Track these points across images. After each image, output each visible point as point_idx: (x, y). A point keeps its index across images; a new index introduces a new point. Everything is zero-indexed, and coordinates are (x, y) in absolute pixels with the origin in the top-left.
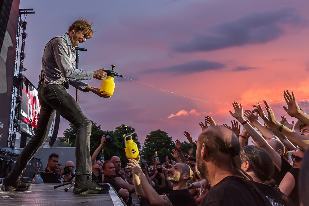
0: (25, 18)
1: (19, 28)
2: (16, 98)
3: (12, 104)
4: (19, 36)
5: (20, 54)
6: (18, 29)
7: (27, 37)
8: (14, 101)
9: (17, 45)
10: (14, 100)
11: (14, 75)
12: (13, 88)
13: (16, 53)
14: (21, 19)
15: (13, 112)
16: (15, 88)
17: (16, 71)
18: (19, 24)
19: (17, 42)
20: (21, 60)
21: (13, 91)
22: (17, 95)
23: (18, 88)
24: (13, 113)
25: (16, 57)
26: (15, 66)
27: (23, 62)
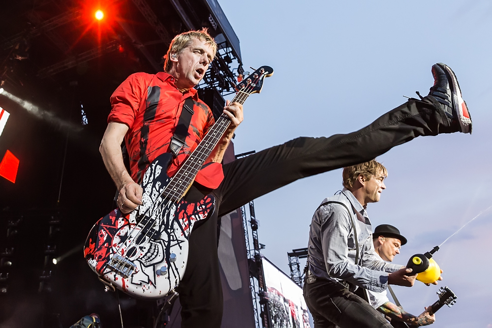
2: (259, 295)
3: (255, 307)
5: (250, 222)
8: (256, 301)
9: (243, 210)
10: (255, 299)
11: (249, 258)
12: (251, 279)
13: (244, 222)
15: (258, 319)
16: (253, 279)
17: (249, 251)
20: (253, 232)
21: (252, 284)
22: (259, 291)
23: (258, 279)
24: (258, 322)
25: (245, 229)
26: (246, 242)
27: (257, 234)
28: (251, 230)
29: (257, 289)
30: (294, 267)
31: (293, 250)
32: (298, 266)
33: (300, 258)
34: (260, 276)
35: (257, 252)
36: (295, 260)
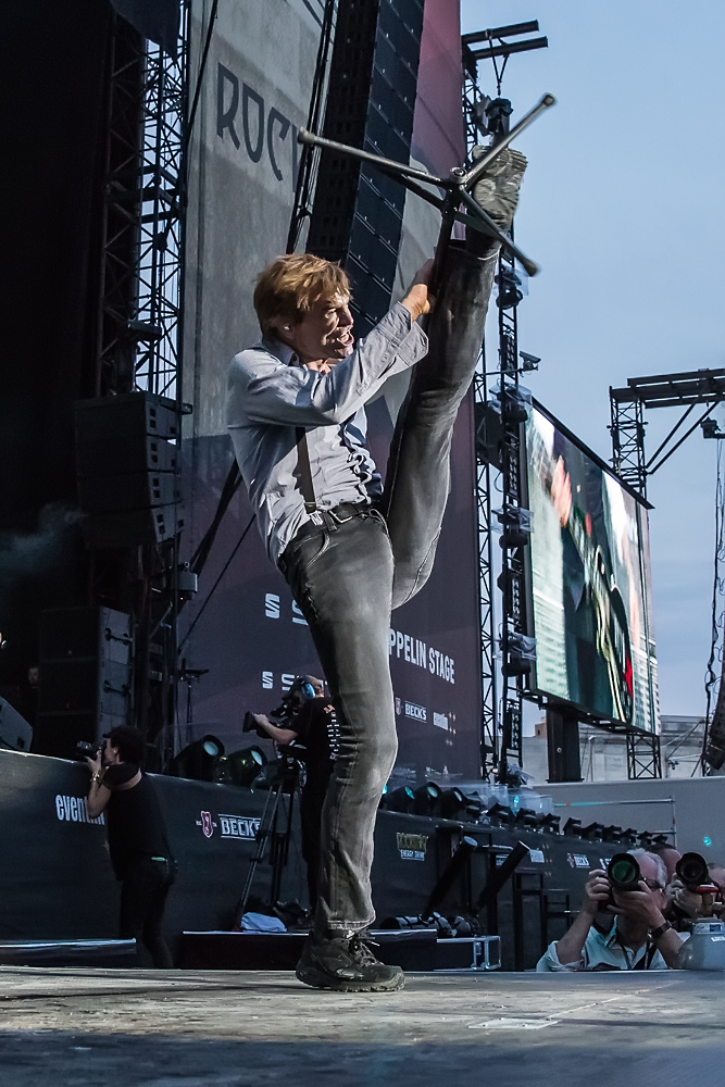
0: (499, 81)
1: (470, 139)
2: (501, 519)
3: (485, 556)
8: (489, 537)
10: (488, 531)
11: (478, 400)
12: (480, 468)
14: (476, 89)
15: (490, 594)
16: (487, 467)
17: (484, 376)
18: (469, 121)
20: (501, 314)
21: (482, 484)
22: (505, 506)
23: (503, 468)
24: (490, 603)
27: (515, 321)
28: (498, 306)
29: (497, 501)
30: (627, 437)
31: (630, 381)
32: (641, 433)
33: (648, 406)
34: (513, 460)
35: (507, 379)
36: (631, 414)
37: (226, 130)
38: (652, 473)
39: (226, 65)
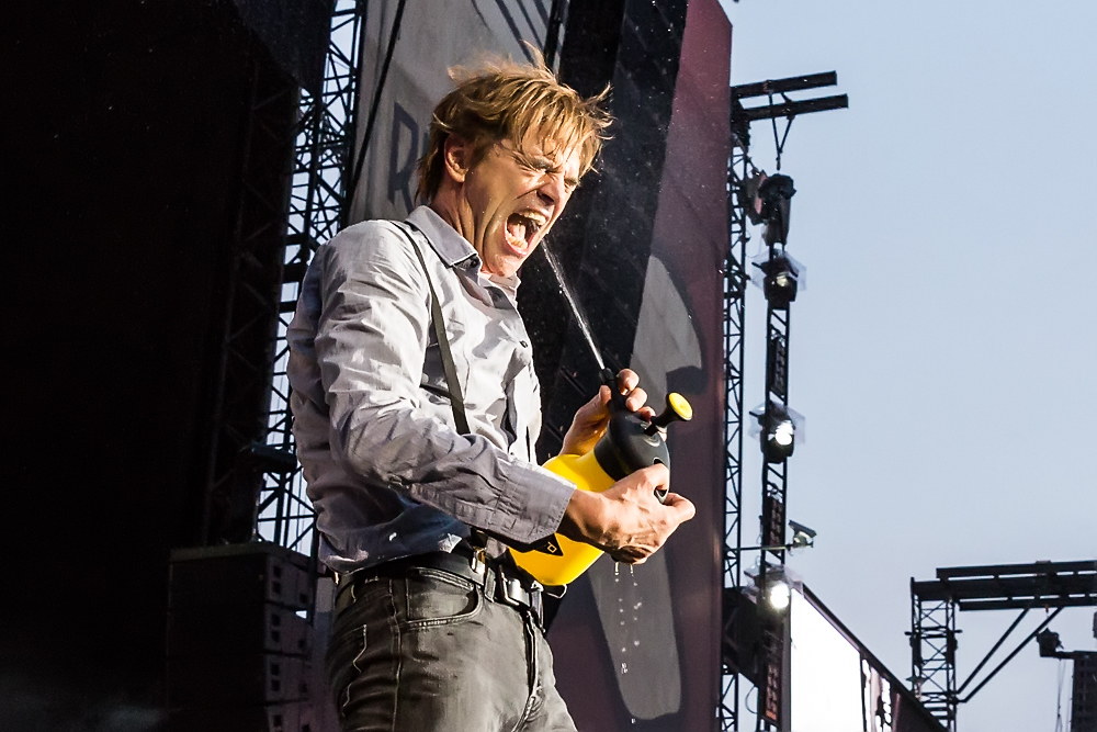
0: (780, 150)
4: (743, 285)
5: (761, 419)
6: (735, 237)
7: (799, 294)
9: (735, 359)
11: (728, 584)
12: (727, 679)
13: (732, 417)
14: (747, 160)
16: (736, 678)
17: (738, 551)
18: (735, 202)
19: (734, 330)
20: (766, 469)
21: (729, 701)
23: (759, 681)
25: (733, 449)
26: (725, 513)
27: (784, 478)
28: (761, 456)
30: (932, 648)
31: (940, 572)
32: (952, 645)
33: (964, 607)
34: (772, 670)
35: (770, 558)
36: (939, 617)
37: (398, 194)
38: (965, 701)
39: (406, 106)
